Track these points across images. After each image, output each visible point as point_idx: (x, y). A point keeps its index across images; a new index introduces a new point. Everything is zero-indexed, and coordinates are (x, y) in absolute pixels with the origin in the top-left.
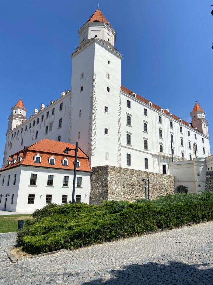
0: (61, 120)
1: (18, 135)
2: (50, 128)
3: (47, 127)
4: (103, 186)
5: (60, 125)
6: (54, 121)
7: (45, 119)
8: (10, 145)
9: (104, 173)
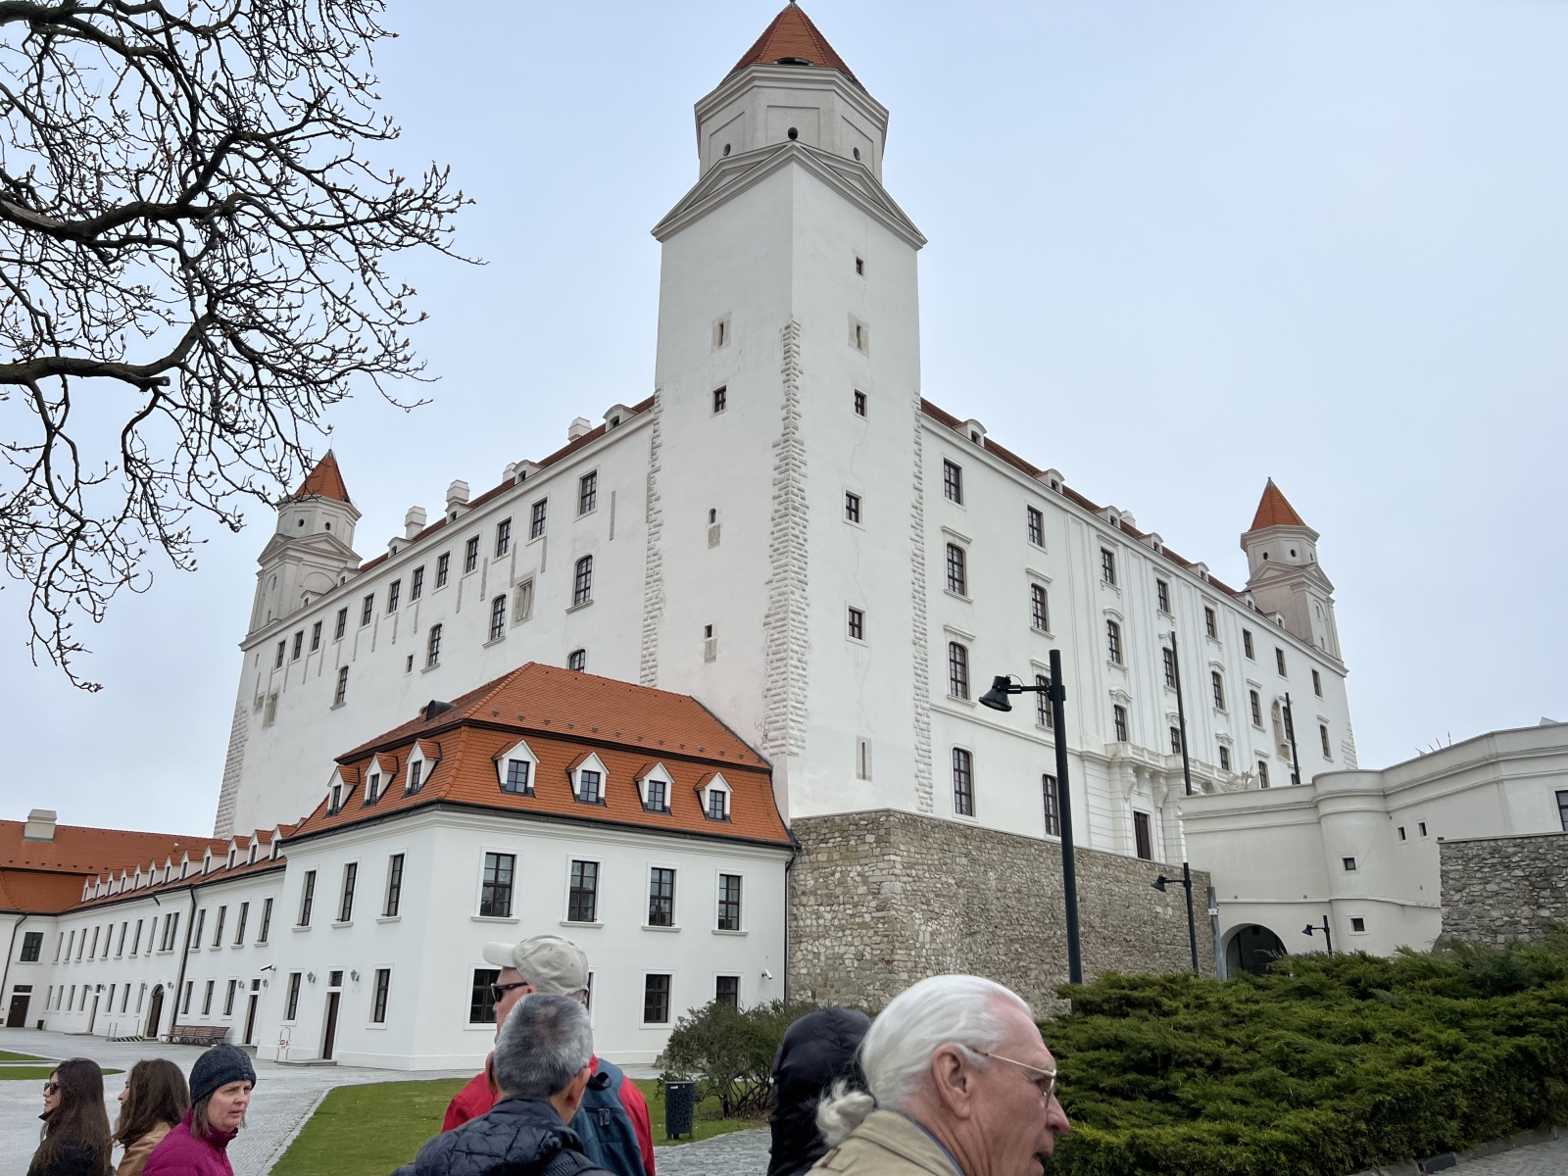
0: (584, 567)
3: (500, 600)
5: (581, 594)
6: (543, 571)
7: (486, 561)
8: (269, 704)
9: (863, 854)
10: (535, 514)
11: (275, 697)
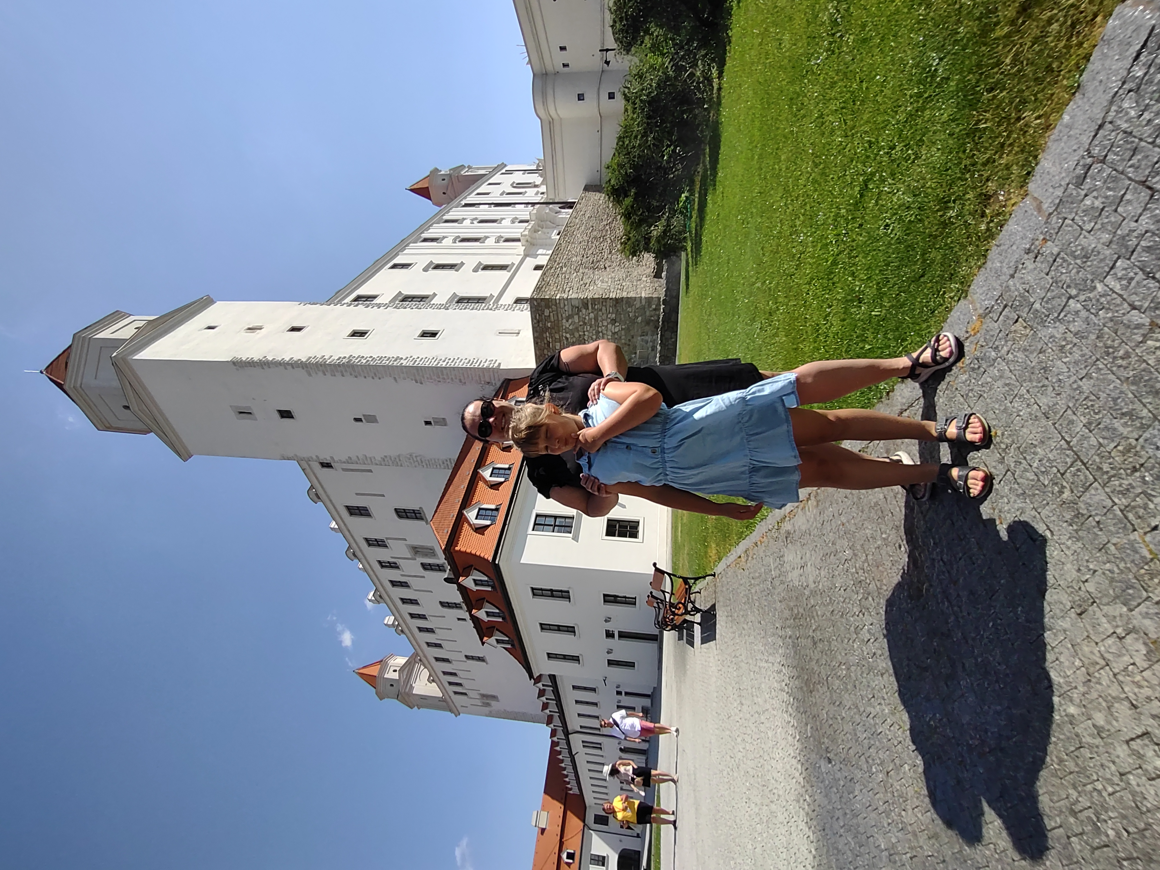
0: (402, 514)
1: (454, 674)
2: (426, 555)
3: (425, 566)
4: (596, 319)
5: (416, 515)
6: (405, 540)
7: (402, 575)
8: (488, 699)
9: (556, 318)
10: (374, 545)
11: (483, 696)
